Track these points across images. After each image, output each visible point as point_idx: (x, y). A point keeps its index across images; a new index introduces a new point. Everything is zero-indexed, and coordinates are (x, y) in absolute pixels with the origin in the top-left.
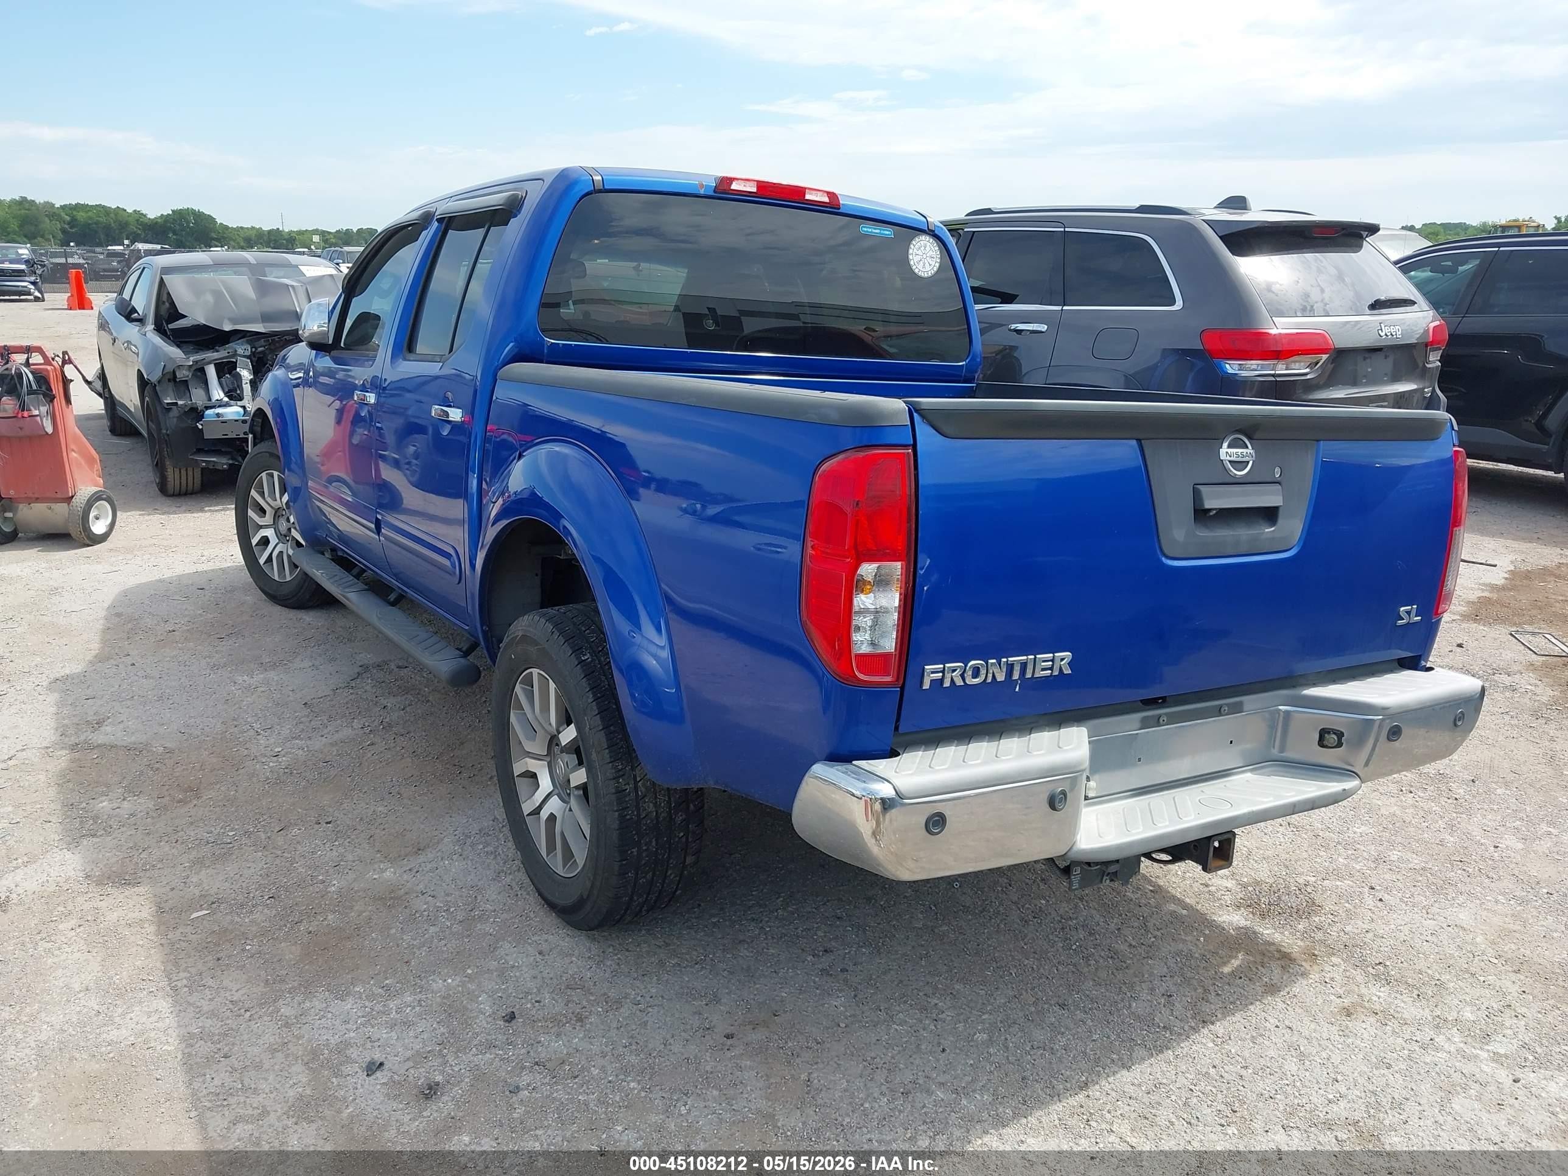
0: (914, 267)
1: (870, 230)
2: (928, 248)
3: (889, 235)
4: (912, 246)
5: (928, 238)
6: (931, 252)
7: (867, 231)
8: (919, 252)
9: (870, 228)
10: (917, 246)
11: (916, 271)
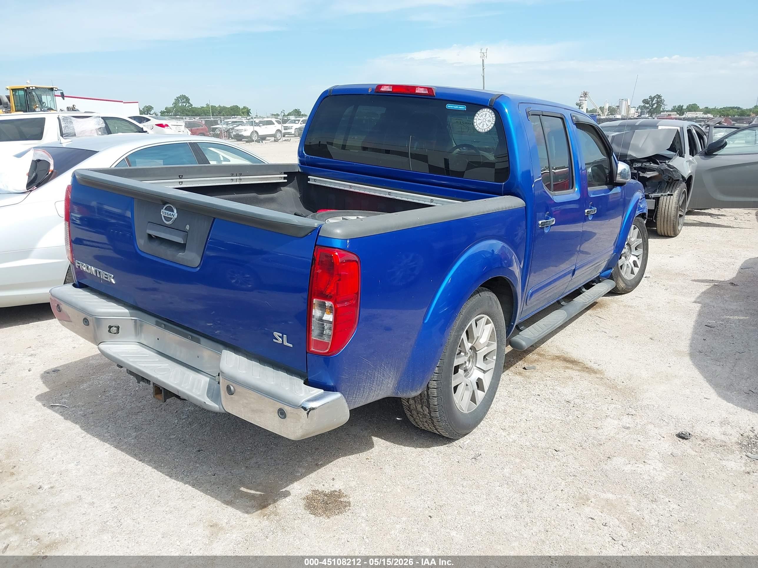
0: (476, 127)
1: (452, 107)
2: (487, 116)
3: (463, 109)
4: (477, 115)
5: (488, 110)
6: (489, 118)
7: (450, 108)
8: (481, 118)
9: (452, 106)
10: (480, 115)
11: (477, 129)
